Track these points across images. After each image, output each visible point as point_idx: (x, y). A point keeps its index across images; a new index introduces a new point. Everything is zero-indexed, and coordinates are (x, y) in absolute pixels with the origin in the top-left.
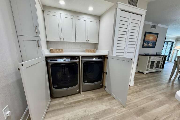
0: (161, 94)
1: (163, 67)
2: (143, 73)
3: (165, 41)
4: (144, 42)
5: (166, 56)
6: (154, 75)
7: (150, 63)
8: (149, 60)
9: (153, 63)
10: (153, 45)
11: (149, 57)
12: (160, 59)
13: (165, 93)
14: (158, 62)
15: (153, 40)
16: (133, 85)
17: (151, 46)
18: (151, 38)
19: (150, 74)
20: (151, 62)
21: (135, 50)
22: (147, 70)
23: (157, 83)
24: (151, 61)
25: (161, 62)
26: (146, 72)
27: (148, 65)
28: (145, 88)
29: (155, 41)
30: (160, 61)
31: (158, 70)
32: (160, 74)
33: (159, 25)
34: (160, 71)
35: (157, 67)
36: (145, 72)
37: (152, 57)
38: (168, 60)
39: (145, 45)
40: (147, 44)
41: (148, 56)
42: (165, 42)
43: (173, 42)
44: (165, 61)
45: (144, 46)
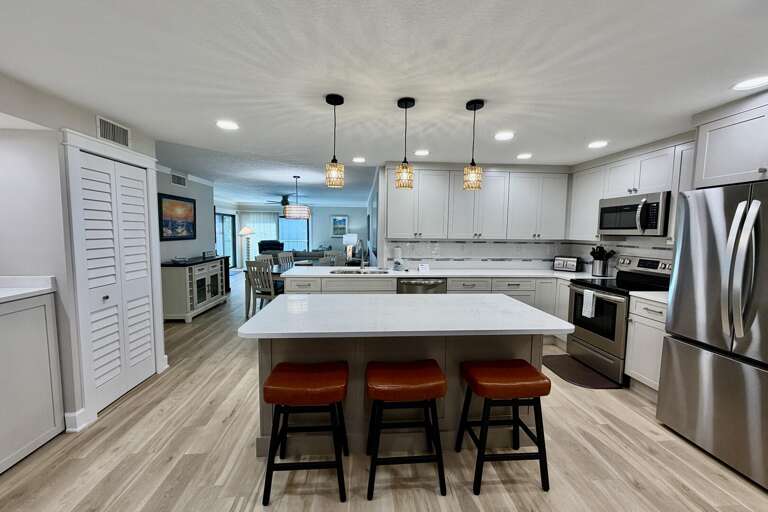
0: (237, 355)
1: (228, 290)
2: (182, 321)
3: (215, 214)
4: (162, 224)
5: (227, 259)
6: (212, 317)
7: (195, 286)
8: (191, 277)
9: (201, 283)
10: (188, 230)
11: (187, 269)
12: (216, 268)
13: (244, 349)
14: (214, 278)
15: (186, 218)
16: (167, 366)
17: (185, 233)
18: (180, 211)
19: (202, 319)
20: (198, 281)
21: (149, 260)
22: (192, 308)
23: (223, 335)
24: (196, 279)
25: (219, 278)
26: (189, 316)
27: (191, 291)
28: (201, 360)
29: (191, 220)
30: (216, 275)
31: (219, 299)
32: (225, 309)
33: (190, 178)
34: (225, 302)
35: (215, 293)
36: (189, 314)
37: (195, 268)
38: (235, 266)
39: (168, 232)
40: (172, 230)
41: (184, 265)
42: (217, 216)
43: (233, 217)
44: (227, 269)
45: (165, 235)
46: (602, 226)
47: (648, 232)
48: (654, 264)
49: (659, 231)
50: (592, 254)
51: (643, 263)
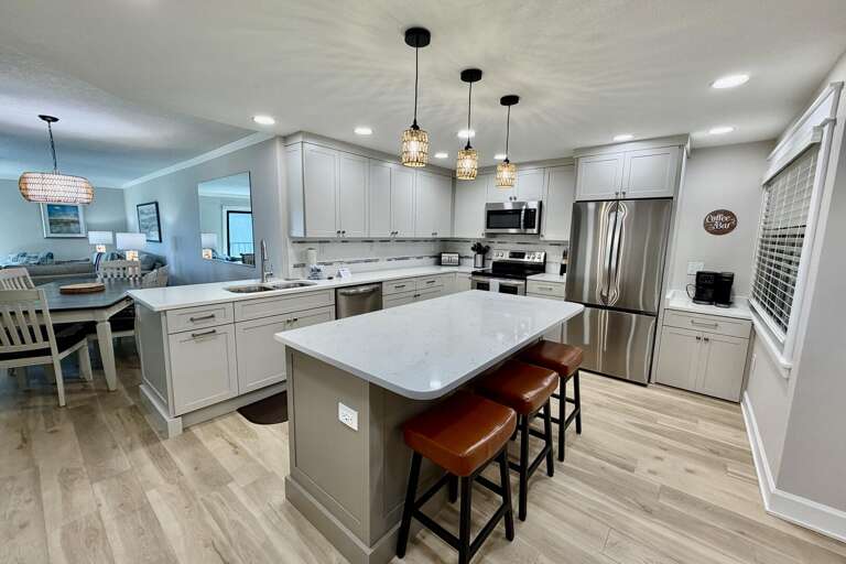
46: (488, 227)
47: (529, 231)
48: (522, 255)
49: (535, 231)
50: (473, 249)
51: (514, 255)
